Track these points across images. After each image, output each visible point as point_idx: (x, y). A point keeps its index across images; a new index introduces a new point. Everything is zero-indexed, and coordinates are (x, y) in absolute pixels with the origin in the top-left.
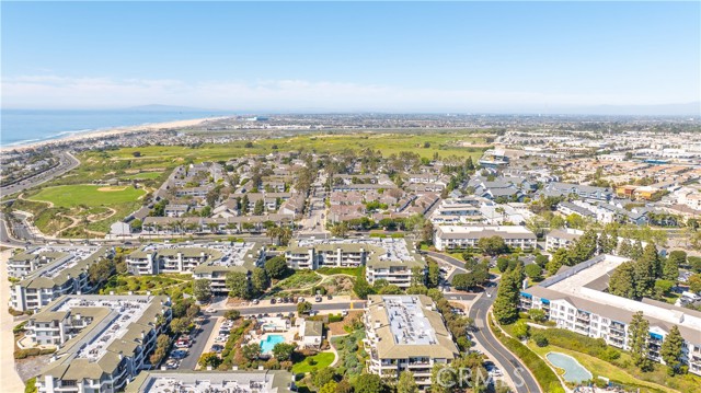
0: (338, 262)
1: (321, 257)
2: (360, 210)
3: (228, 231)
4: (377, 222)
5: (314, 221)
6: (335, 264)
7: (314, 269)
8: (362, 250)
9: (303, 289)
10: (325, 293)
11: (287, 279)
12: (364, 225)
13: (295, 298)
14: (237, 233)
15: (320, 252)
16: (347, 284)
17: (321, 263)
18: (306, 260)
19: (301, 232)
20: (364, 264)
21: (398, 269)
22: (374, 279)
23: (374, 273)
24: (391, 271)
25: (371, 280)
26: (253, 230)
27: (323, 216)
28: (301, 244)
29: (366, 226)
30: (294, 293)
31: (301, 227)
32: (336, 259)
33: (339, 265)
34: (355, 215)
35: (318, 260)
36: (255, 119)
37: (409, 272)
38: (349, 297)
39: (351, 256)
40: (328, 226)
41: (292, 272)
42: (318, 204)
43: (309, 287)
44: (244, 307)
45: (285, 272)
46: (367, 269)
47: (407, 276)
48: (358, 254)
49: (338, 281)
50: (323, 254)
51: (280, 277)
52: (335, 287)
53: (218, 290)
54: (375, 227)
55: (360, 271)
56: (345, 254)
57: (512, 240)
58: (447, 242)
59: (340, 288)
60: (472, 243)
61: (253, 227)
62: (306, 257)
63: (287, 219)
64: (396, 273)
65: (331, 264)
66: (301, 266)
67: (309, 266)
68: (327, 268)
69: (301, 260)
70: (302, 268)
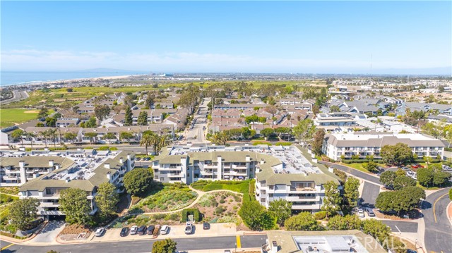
0: (219, 174)
1: (197, 168)
2: (240, 121)
3: (107, 141)
4: (258, 132)
5: (195, 132)
6: (215, 177)
7: (188, 183)
8: (248, 159)
9: (170, 213)
10: (200, 218)
11: (151, 197)
12: (245, 135)
13: (157, 226)
14: (116, 143)
15: (196, 162)
16: (231, 205)
17: (197, 175)
18: (179, 172)
19: (181, 142)
20: (251, 177)
21: (301, 185)
22: (268, 199)
23: (269, 191)
24: (293, 188)
25: (263, 200)
26: (132, 140)
27: (204, 129)
28: (173, 152)
29: (247, 136)
30: (157, 218)
31: (182, 137)
32: (216, 170)
33: (219, 178)
34: (236, 125)
35: (193, 172)
36: (164, 75)
37: (317, 190)
38: (234, 225)
39: (234, 167)
40: (209, 136)
41: (160, 187)
42: (201, 119)
43: (178, 209)
44: (82, 241)
45: (150, 187)
46: (258, 184)
47: (314, 195)
48: (244, 164)
49: (218, 199)
50: (200, 165)
51: (142, 194)
52: (214, 209)
53: (53, 213)
54: (256, 137)
55: (247, 186)
56: (227, 164)
57: (417, 148)
58: (344, 151)
59: (221, 212)
60: (372, 151)
61: (132, 137)
62: (178, 168)
63: (168, 129)
64: (299, 191)
65: (209, 177)
66: (172, 179)
67: (182, 179)
68: (204, 181)
69: (171, 172)
70: (172, 182)
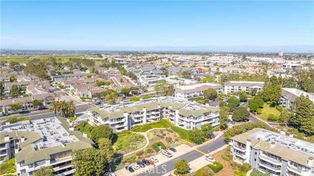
0: (144, 120)
6: (142, 122)
7: (130, 129)
8: (159, 107)
15: (130, 114)
16: (171, 135)
18: (122, 123)
32: (142, 117)
33: (145, 122)
38: (186, 145)
39: (153, 113)
50: (132, 116)
56: (148, 112)
60: (198, 94)
62: (123, 120)
64: (207, 118)
65: (139, 122)
66: (119, 129)
67: (125, 128)
68: (137, 126)
69: (118, 124)
70: (121, 131)
